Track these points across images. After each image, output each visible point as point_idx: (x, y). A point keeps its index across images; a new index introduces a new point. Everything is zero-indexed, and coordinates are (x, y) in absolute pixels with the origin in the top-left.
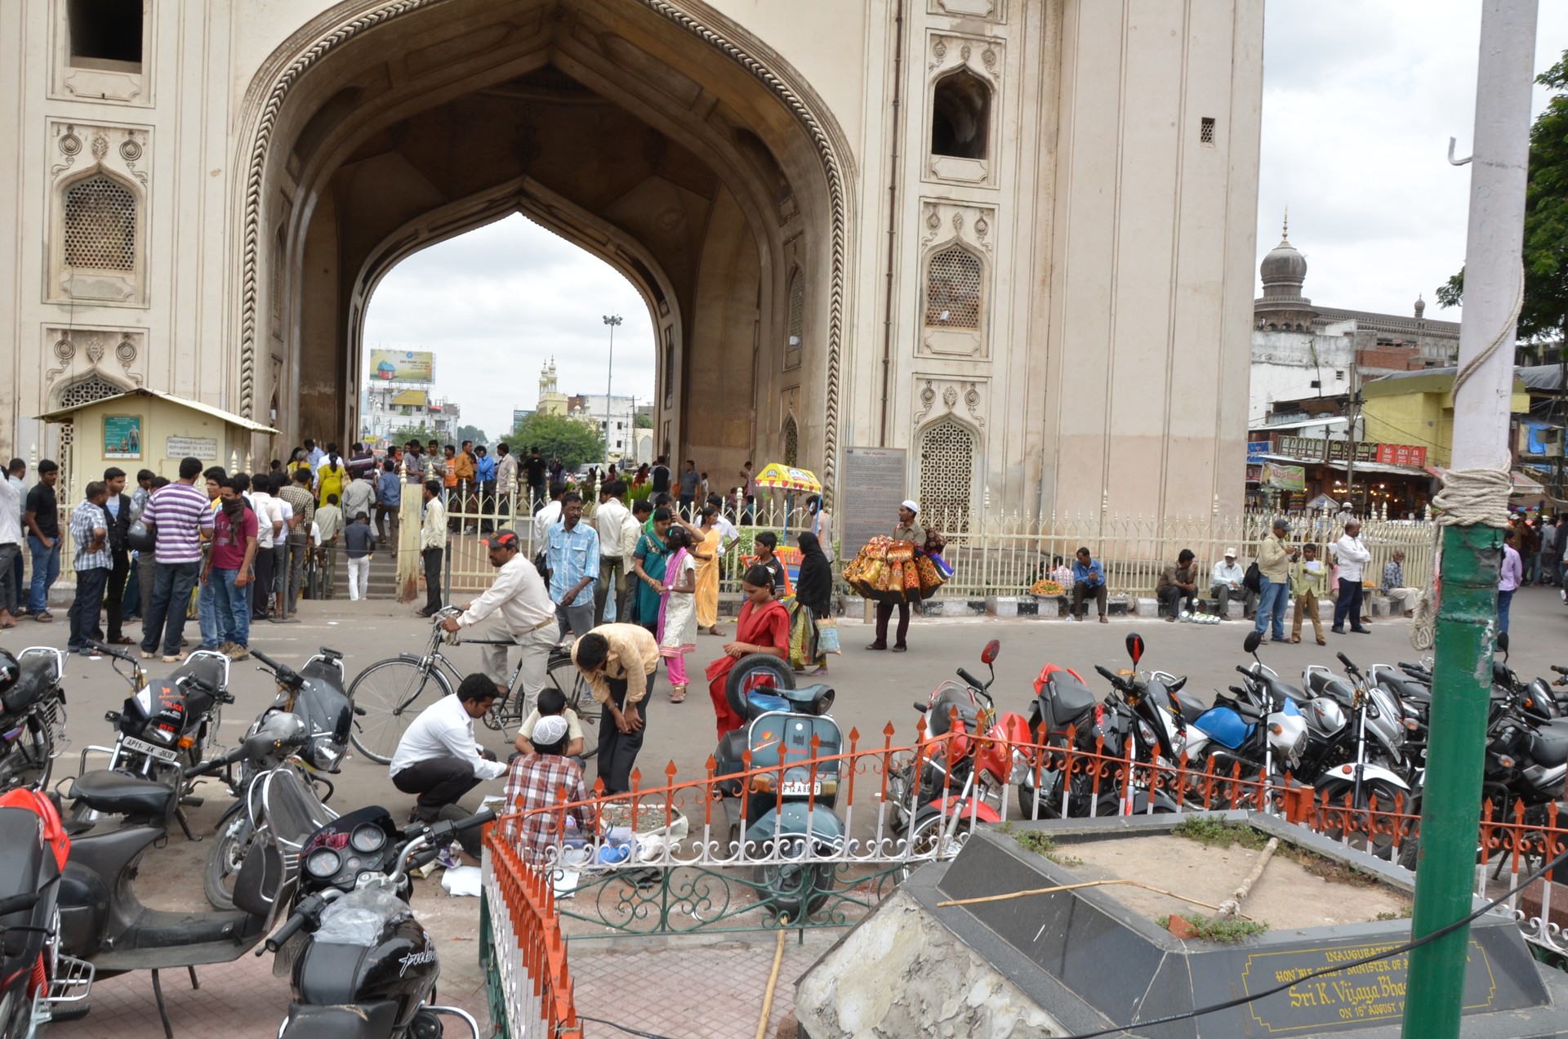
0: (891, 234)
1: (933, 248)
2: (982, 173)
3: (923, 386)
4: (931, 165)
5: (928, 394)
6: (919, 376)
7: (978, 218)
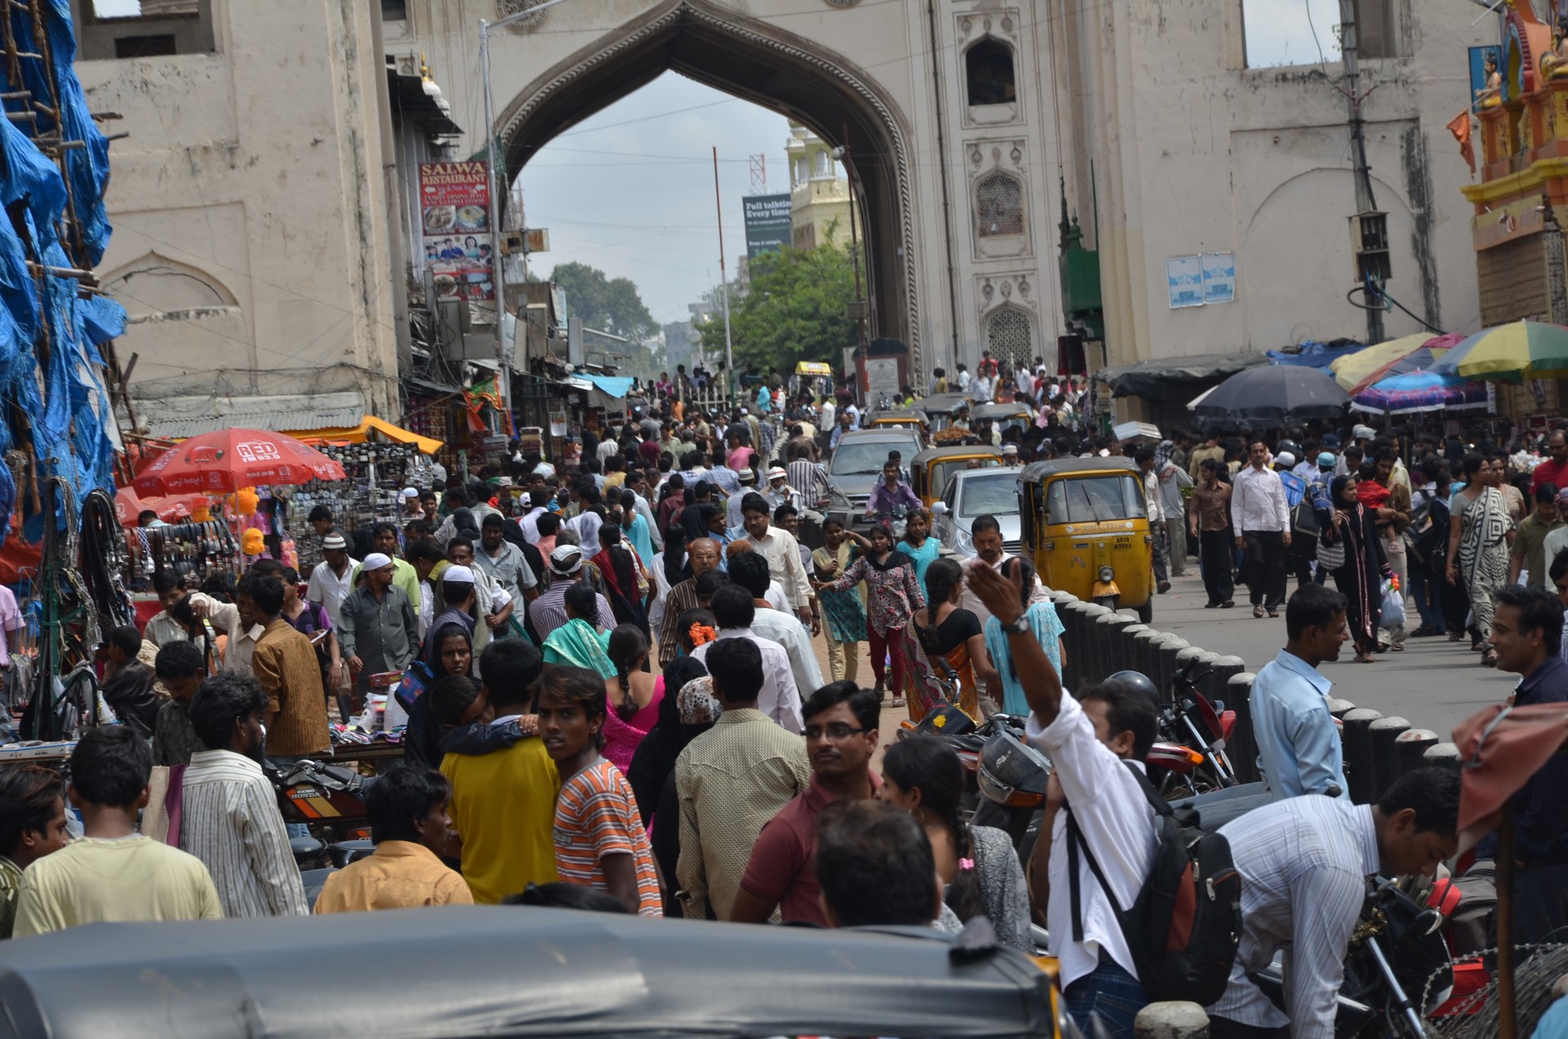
0: (943, 172)
1: (978, 178)
2: (1011, 113)
3: (983, 283)
4: (969, 115)
5: (988, 289)
6: (977, 276)
7: (1012, 148)
